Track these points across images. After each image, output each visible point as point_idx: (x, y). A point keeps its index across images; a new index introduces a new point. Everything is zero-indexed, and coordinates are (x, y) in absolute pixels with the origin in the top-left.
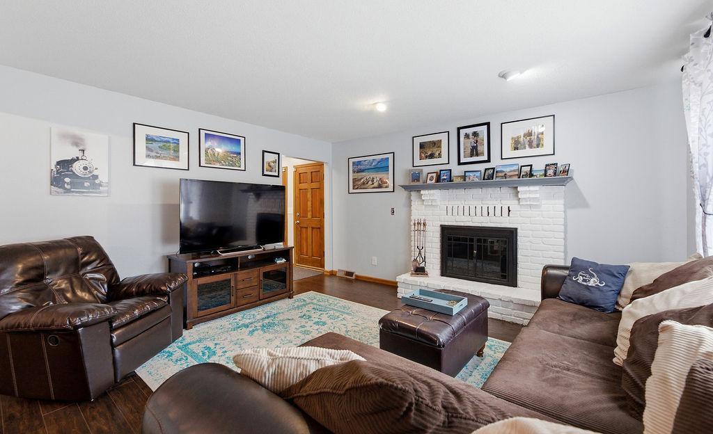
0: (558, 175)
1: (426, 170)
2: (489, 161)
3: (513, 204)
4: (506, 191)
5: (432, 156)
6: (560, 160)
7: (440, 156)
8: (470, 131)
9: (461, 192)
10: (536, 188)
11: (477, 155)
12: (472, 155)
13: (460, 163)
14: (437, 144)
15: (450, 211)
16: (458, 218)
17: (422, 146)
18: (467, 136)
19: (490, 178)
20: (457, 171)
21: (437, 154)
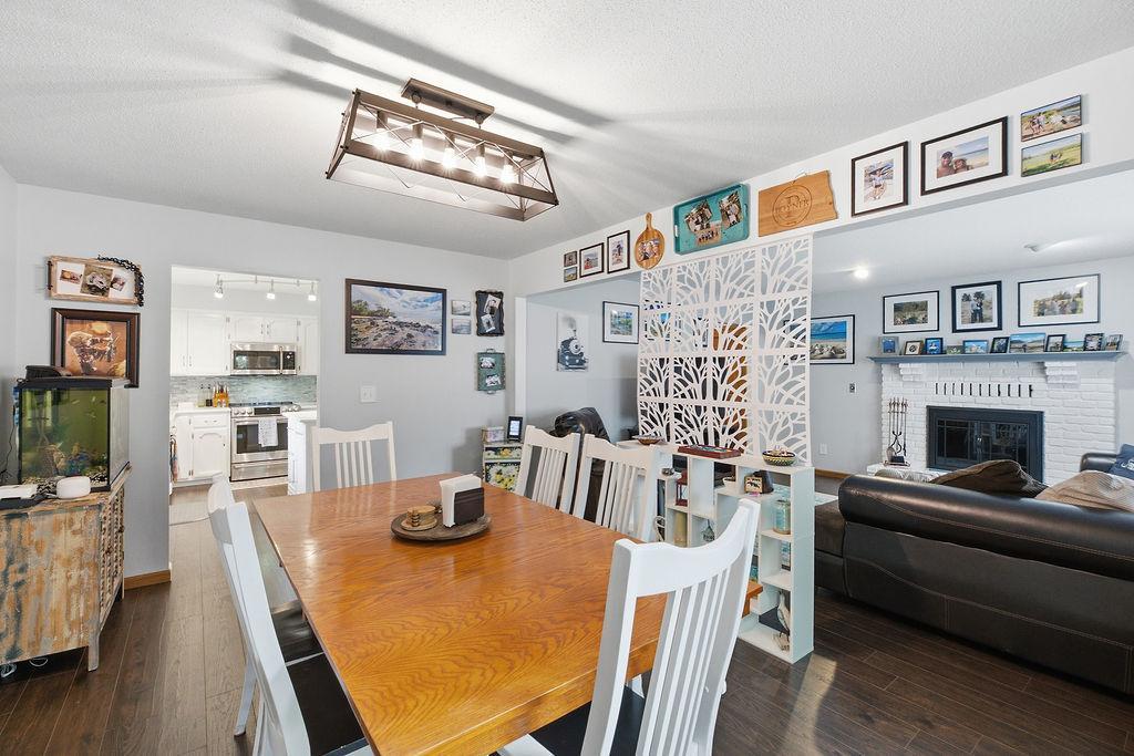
0: (1102, 348)
1: (903, 338)
2: (1000, 328)
3: (1038, 382)
4: (1027, 366)
5: (913, 321)
6: (1108, 329)
7: (925, 320)
8: (971, 291)
9: (959, 366)
10: (1073, 364)
11: (982, 320)
12: (973, 321)
13: (955, 330)
14: (923, 307)
15: (941, 389)
16: (954, 398)
17: (898, 308)
18: (966, 298)
19: (1001, 349)
20: (951, 340)
21: (920, 318)
